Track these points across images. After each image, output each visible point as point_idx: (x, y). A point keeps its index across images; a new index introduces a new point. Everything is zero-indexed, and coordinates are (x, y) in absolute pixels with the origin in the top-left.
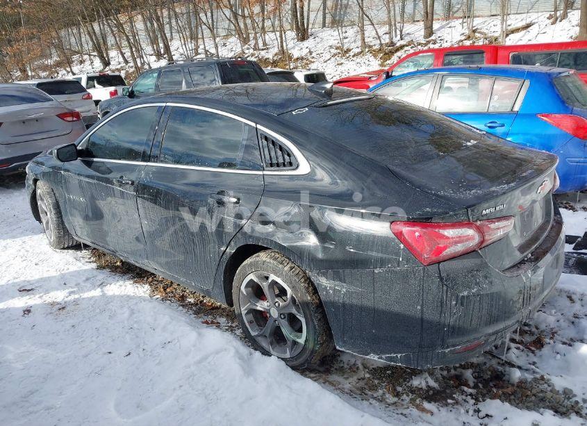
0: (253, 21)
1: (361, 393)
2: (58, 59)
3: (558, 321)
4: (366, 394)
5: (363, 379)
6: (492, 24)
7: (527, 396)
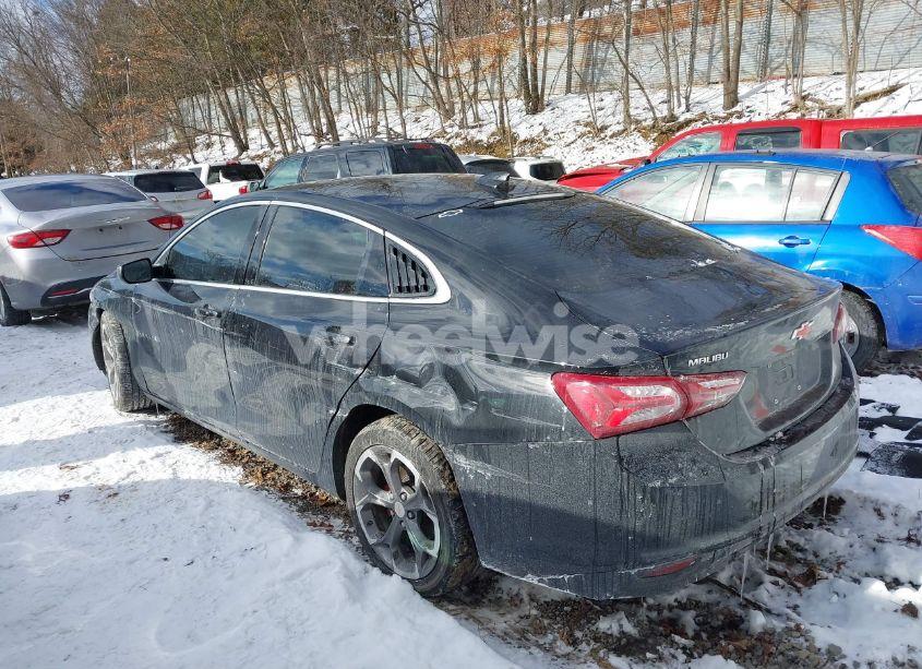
0: (460, 84)
1: (520, 638)
2: (175, 142)
3: (851, 546)
4: (527, 640)
5: (528, 617)
6: (833, 87)
7: (771, 654)
